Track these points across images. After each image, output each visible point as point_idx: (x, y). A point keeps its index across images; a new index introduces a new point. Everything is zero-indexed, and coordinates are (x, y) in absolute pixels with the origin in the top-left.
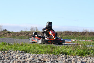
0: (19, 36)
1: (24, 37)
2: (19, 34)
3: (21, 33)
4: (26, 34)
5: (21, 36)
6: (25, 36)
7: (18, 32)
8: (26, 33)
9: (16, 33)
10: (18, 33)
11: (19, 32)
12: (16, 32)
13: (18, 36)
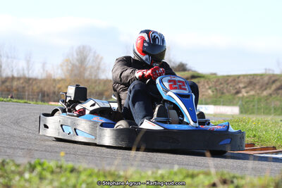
0: (244, 93)
1: (267, 98)
2: (242, 85)
3: (253, 81)
4: (274, 87)
5: (252, 93)
6: (271, 95)
7: (239, 77)
8: (274, 82)
9: (230, 80)
10: (237, 78)
11: (245, 76)
12: (228, 76)
13: (238, 92)
